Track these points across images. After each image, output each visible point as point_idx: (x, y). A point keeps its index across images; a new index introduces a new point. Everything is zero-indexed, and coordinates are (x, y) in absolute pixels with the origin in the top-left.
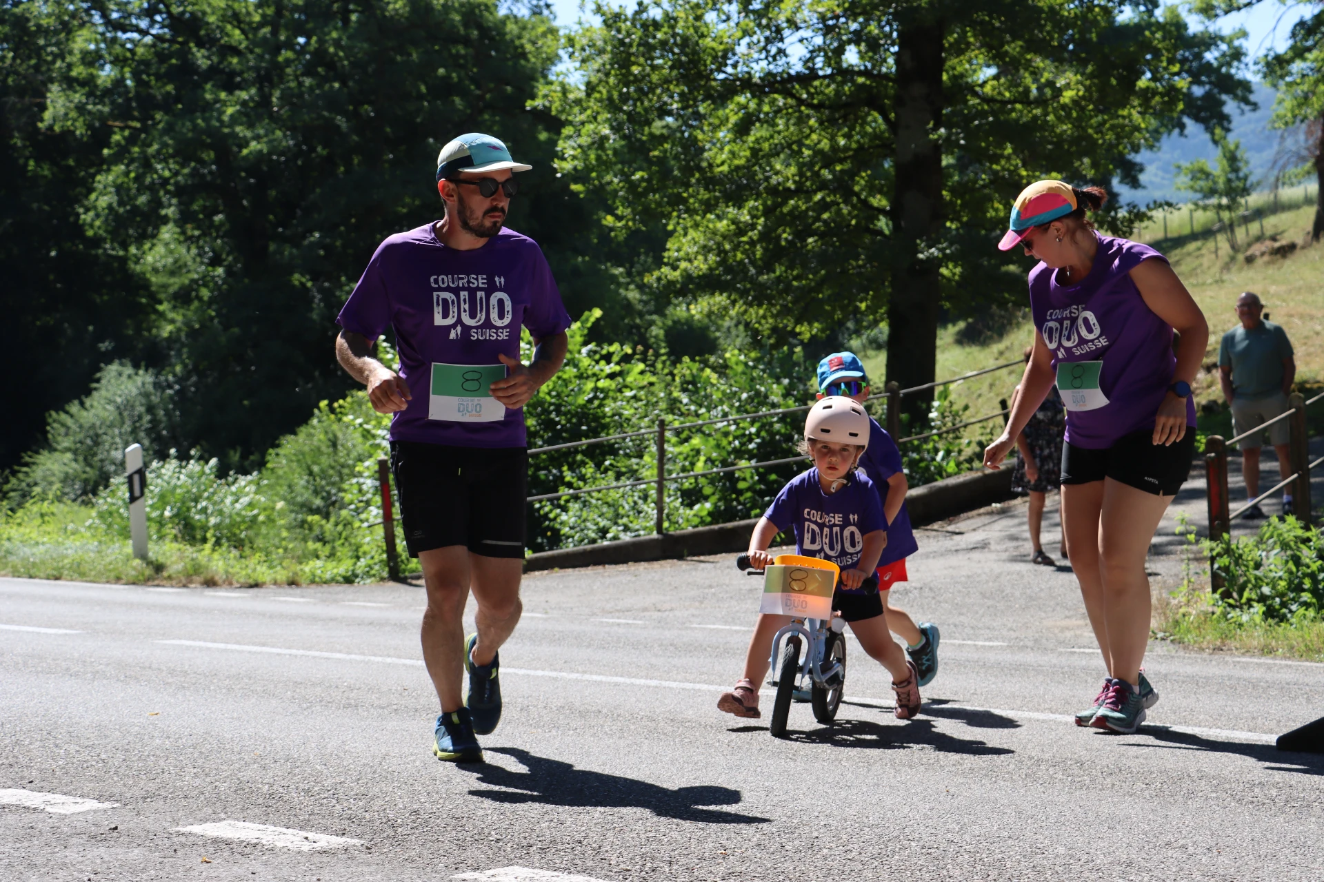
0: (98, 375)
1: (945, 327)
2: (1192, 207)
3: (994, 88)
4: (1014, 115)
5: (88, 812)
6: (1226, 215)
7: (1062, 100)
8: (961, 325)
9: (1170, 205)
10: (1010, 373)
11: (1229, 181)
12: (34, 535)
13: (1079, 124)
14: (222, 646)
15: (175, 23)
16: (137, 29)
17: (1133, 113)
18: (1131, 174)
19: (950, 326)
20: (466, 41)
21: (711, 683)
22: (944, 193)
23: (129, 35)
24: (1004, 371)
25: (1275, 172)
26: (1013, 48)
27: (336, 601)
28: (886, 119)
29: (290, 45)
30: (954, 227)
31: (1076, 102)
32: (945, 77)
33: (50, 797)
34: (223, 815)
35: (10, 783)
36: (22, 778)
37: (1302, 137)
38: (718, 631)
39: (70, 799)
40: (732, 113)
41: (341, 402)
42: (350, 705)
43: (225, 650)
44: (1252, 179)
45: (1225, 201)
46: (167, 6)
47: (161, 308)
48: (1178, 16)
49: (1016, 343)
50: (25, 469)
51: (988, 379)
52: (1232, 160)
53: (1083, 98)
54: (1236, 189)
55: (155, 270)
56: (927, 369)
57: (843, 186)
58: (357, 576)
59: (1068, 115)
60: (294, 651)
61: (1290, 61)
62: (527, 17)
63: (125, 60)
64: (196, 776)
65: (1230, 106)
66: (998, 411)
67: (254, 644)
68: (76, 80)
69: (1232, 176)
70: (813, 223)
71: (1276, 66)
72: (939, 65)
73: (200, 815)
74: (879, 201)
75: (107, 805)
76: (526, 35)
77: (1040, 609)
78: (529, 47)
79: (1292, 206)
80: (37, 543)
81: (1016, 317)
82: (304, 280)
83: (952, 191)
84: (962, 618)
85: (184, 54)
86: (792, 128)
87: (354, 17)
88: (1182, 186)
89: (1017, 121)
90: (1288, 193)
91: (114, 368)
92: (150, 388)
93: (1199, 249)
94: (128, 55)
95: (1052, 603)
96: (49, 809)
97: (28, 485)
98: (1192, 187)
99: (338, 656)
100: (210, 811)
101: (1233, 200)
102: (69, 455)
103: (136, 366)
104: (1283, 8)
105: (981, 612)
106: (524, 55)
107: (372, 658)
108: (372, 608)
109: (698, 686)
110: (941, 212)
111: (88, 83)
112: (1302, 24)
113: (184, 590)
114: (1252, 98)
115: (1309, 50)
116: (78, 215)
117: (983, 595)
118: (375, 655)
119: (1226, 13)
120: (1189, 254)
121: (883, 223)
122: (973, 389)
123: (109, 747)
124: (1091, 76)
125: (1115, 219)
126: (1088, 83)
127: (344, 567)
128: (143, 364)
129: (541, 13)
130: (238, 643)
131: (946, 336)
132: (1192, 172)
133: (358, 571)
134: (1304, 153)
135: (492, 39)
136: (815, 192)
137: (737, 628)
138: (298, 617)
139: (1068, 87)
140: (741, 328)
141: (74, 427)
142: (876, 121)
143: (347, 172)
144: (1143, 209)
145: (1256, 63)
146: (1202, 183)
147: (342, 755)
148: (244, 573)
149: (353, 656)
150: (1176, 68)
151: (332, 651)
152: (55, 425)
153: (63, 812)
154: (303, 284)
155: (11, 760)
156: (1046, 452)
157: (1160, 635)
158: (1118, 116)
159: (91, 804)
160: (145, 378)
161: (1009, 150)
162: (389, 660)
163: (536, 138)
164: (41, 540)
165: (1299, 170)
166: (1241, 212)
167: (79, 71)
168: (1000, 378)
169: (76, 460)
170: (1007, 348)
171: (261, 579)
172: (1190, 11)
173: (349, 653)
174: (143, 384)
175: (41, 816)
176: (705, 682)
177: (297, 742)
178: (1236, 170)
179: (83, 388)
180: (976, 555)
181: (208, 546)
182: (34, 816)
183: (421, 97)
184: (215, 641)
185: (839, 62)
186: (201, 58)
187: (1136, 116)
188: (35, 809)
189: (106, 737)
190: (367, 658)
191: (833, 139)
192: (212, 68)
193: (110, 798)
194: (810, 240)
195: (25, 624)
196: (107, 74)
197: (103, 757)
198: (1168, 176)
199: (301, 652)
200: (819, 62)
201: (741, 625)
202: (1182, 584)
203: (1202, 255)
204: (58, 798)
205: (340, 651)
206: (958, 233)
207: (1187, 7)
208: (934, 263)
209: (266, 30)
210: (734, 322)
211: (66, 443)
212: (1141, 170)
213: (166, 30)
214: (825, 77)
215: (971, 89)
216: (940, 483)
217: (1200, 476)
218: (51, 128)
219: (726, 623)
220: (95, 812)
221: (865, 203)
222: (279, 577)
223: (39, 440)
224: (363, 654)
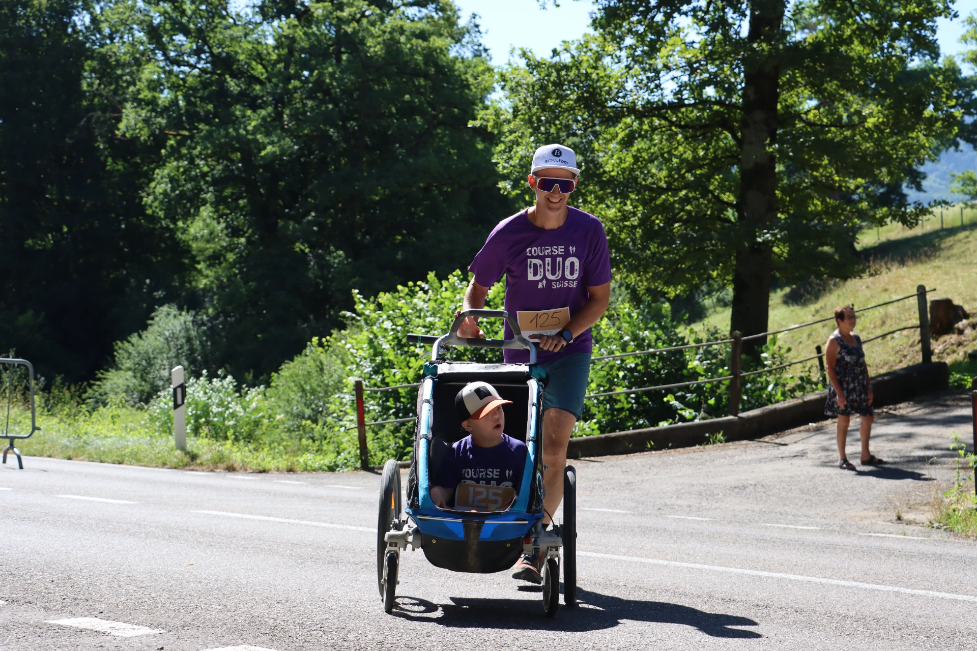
0: (153, 314)
1: (775, 292)
2: (962, 205)
3: (815, 116)
4: (830, 135)
5: (142, 636)
7: (866, 125)
8: (787, 290)
9: (946, 203)
10: (824, 326)
12: (104, 431)
13: (878, 143)
14: (239, 515)
15: (216, 60)
16: (188, 64)
17: (919, 136)
18: (916, 179)
19: (779, 290)
20: (426, 76)
21: (599, 552)
22: (777, 192)
23: (182, 68)
24: (820, 324)
26: (831, 86)
27: (322, 484)
28: (734, 137)
29: (298, 76)
30: (783, 217)
31: (877, 127)
32: (779, 107)
33: (115, 624)
34: (240, 641)
35: (86, 613)
36: (95, 610)
38: (604, 513)
39: (129, 626)
40: (620, 130)
41: (328, 338)
42: (333, 561)
43: (242, 519)
46: (210, 48)
47: (199, 267)
48: (954, 64)
49: (829, 304)
50: (98, 383)
51: (807, 330)
53: (883, 123)
55: (195, 239)
56: (761, 323)
57: (700, 185)
58: (337, 466)
59: (871, 136)
60: (291, 521)
62: (470, 59)
63: (179, 86)
64: (220, 611)
66: (815, 354)
67: (262, 515)
68: (143, 100)
70: (679, 213)
72: (775, 98)
73: (224, 640)
74: (728, 197)
75: (156, 631)
76: (470, 71)
77: (845, 503)
78: (471, 80)
80: (106, 437)
81: (828, 284)
82: (303, 247)
83: (783, 190)
84: (786, 508)
85: (221, 83)
86: (664, 143)
87: (344, 57)
88: (955, 190)
89: (832, 140)
91: (165, 309)
92: (190, 325)
93: (967, 237)
94: (181, 82)
95: (854, 499)
96: (114, 633)
97: (100, 394)
98: (962, 191)
99: (324, 525)
100: (231, 638)
102: (130, 373)
103: (180, 309)
105: (800, 504)
106: (468, 86)
107: (349, 527)
108: (348, 490)
109: (589, 554)
110: (773, 206)
111: (153, 102)
113: (212, 474)
116: (142, 198)
117: (802, 491)
118: (351, 525)
120: (960, 241)
121: (731, 214)
122: (796, 338)
123: (157, 588)
124: (889, 107)
125: (904, 213)
126: (886, 112)
127: (329, 459)
128: (185, 307)
129: (480, 56)
130: (251, 513)
131: (776, 298)
132: (963, 179)
133: (339, 463)
135: (445, 74)
136: (681, 191)
137: (618, 511)
138: (295, 495)
139: (871, 115)
140: (623, 288)
141: (134, 353)
142: (727, 139)
143: (336, 169)
144: (926, 206)
146: (970, 188)
147: (326, 598)
148: (255, 462)
149: (335, 525)
150: (953, 103)
151: (319, 521)
152: (120, 351)
153: (124, 635)
154: (302, 251)
155: (88, 596)
156: (851, 386)
157: (936, 525)
158: (908, 138)
159: (144, 630)
160: (187, 317)
161: (826, 162)
162: (361, 529)
163: (475, 147)
164: (109, 434)
167: (146, 94)
168: (816, 330)
169: (135, 377)
170: (822, 308)
171: (267, 467)
172: (963, 60)
173: (332, 523)
174: (185, 322)
175: (108, 638)
176: (594, 551)
177: (294, 588)
179: (141, 324)
180: (797, 461)
181: (229, 442)
182: (103, 638)
183: (391, 115)
184: (234, 512)
185: (701, 94)
186: (233, 85)
187: (922, 139)
188: (104, 633)
189: (156, 581)
190: (345, 527)
191: (695, 151)
192: (242, 93)
193: (158, 626)
194: (676, 225)
195: (97, 496)
196: (165, 96)
197: (153, 595)
198: (944, 182)
199: (297, 521)
200: (686, 94)
201: (621, 508)
202: (953, 487)
203: (970, 242)
204: (120, 625)
205: (325, 522)
206: (786, 222)
207: (962, 57)
208: (768, 244)
209: (281, 66)
210: (618, 284)
211: (128, 364)
212: (924, 178)
213: (209, 65)
214: (690, 105)
215: (798, 115)
216: (770, 407)
217: (967, 406)
218: (124, 135)
219: (609, 507)
220: (147, 636)
221: (717, 198)
222: (280, 466)
223: (108, 361)
224: (343, 524)
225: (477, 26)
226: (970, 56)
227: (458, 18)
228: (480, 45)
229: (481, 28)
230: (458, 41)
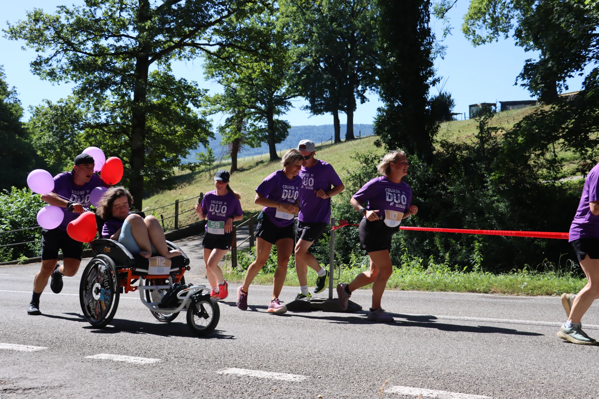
6: (208, 167)
7: (177, 134)
11: (209, 158)
18: (184, 155)
25: (221, 156)
37: (227, 147)
44: (215, 158)
45: (208, 163)
52: (210, 152)
54: (211, 160)
61: (226, 128)
62: (13, 103)
65: (209, 139)
69: (210, 157)
71: (222, 129)
76: (13, 108)
78: (14, 112)
79: (225, 165)
90: (224, 162)
93: (202, 175)
98: (200, 159)
101: (210, 163)
104: (223, 114)
112: (228, 119)
114: (215, 137)
115: (230, 125)
119: (209, 115)
121: (127, 165)
129: (17, 103)
132: (200, 155)
134: (228, 152)
145: (217, 128)
146: (203, 158)
165: (227, 156)
166: (212, 166)
178: (211, 155)
191: (113, 142)
200: (110, 120)
203: (202, 177)
215: (152, 130)
225: (15, 91)
226: (203, 112)
227: (7, 87)
228: (17, 99)
229: (17, 92)
230: (8, 96)
